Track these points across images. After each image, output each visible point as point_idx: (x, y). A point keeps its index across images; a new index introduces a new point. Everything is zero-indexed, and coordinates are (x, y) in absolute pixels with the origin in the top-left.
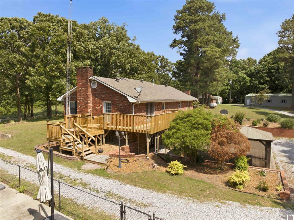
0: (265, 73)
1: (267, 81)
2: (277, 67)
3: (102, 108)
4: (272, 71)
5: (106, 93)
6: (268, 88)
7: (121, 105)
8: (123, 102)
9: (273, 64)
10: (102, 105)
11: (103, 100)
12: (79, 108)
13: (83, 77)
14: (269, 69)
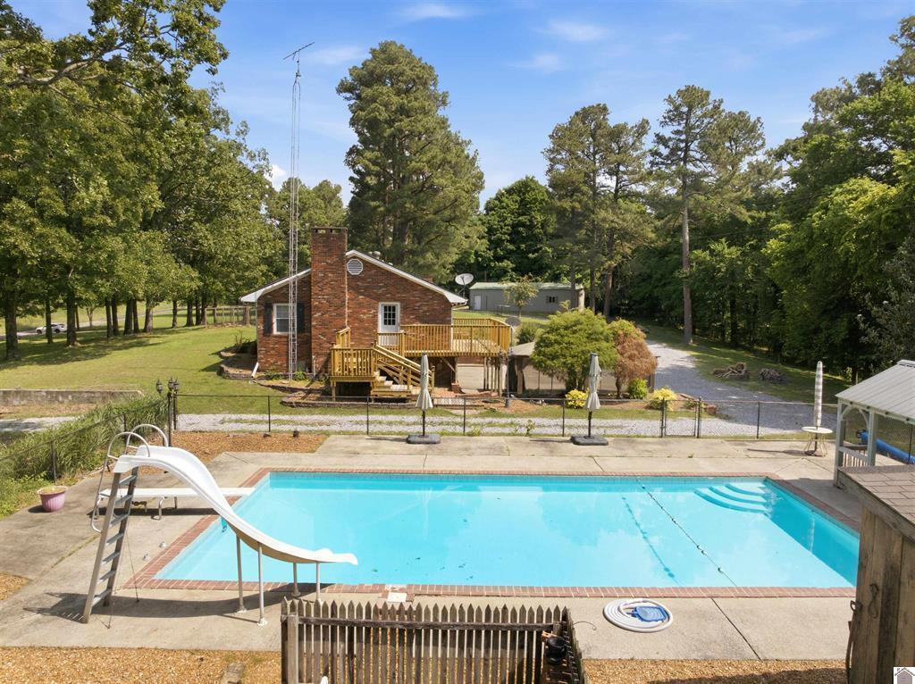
0: (505, 233)
1: (512, 251)
2: (530, 221)
3: (375, 316)
4: (521, 229)
5: (386, 285)
6: (513, 270)
7: (426, 308)
8: (430, 303)
9: (520, 215)
10: (376, 309)
11: (379, 298)
12: (316, 318)
13: (330, 250)
14: (514, 226)
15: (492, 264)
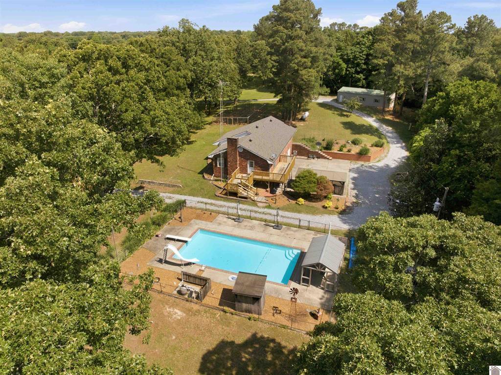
0: (362, 59)
1: (364, 70)
5: (250, 156)
7: (262, 164)
10: (247, 162)
12: (229, 164)
13: (233, 145)
15: (354, 75)
